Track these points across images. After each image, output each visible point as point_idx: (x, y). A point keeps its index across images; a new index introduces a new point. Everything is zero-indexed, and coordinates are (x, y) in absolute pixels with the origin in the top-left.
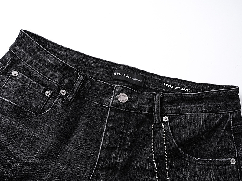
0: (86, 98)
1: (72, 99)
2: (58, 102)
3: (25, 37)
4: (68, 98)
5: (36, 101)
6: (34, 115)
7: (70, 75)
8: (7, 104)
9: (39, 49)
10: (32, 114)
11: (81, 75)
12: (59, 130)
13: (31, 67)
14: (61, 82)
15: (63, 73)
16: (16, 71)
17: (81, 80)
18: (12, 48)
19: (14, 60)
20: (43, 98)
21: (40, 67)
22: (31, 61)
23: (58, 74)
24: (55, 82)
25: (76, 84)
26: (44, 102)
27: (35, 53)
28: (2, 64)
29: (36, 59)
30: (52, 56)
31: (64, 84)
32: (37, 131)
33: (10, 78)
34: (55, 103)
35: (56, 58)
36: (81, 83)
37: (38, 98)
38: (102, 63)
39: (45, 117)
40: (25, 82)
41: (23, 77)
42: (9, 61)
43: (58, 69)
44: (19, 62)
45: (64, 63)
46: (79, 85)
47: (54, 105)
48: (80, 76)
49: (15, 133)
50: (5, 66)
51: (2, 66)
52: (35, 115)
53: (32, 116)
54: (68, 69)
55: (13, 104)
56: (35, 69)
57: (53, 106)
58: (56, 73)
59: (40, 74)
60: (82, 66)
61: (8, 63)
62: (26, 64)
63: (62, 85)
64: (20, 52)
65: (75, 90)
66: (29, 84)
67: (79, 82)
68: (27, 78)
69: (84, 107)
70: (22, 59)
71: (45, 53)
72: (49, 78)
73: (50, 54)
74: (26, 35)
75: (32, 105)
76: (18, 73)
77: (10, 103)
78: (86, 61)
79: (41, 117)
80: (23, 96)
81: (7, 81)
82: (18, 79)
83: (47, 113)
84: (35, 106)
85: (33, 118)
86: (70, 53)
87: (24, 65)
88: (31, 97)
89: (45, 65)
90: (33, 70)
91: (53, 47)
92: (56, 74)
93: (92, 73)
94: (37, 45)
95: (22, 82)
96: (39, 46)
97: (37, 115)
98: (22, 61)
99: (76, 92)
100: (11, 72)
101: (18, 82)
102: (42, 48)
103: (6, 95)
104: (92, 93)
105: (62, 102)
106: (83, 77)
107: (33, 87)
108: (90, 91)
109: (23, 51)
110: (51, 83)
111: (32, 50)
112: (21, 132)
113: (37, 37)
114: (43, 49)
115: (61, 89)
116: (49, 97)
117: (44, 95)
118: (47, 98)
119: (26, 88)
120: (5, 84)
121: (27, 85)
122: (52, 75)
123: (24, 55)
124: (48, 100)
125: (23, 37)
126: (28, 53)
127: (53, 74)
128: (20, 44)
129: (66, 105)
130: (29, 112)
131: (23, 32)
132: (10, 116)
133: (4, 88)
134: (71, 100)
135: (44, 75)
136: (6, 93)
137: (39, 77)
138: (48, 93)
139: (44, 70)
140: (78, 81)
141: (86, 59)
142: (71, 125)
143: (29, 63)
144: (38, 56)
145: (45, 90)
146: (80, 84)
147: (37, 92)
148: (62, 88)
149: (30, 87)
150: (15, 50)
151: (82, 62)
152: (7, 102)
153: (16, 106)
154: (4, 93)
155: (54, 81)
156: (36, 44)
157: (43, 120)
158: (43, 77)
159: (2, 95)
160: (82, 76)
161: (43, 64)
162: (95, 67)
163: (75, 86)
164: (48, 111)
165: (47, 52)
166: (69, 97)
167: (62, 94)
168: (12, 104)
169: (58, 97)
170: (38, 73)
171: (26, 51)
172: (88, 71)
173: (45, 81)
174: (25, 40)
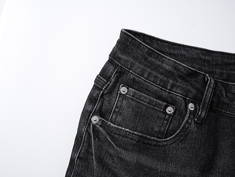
0: (221, 110)
1: (205, 114)
2: (190, 121)
3: (130, 40)
4: (201, 114)
5: (156, 122)
6: (159, 142)
7: (197, 82)
8: (127, 134)
9: (150, 53)
10: (157, 141)
11: (210, 79)
12: (199, 159)
13: (144, 79)
14: (186, 93)
15: (187, 81)
16: (124, 86)
17: (212, 87)
18: (113, 56)
19: (120, 72)
20: (165, 117)
21: (156, 77)
22: (143, 71)
23: (180, 83)
24: (179, 95)
25: (206, 93)
26: (168, 122)
27: (146, 59)
28: (105, 80)
29: (149, 67)
30: (168, 59)
31: (191, 95)
32: (169, 163)
33: (119, 97)
34: (186, 124)
35: (175, 62)
36: (212, 91)
37: (159, 118)
38: (231, 58)
39: (174, 142)
40: (138, 99)
41: (135, 93)
42: (114, 75)
43: (180, 76)
44: (127, 74)
45: (187, 67)
46: (211, 95)
47: (184, 125)
48: (210, 81)
49: (145, 171)
50: (110, 82)
51: (106, 83)
52: (161, 141)
53: (158, 144)
54: (193, 74)
55: (135, 134)
56: (150, 81)
57: (183, 128)
58: (177, 81)
59: (157, 87)
60: (205, 66)
61: (113, 78)
62: (137, 76)
63: (189, 97)
64: (127, 61)
65: (207, 101)
66: (144, 101)
67: (210, 90)
68: (140, 93)
69: (221, 123)
70: (130, 70)
71: (158, 57)
72: (170, 90)
73: (165, 57)
74: (131, 36)
75: (153, 128)
76: (128, 89)
77: (130, 133)
78: (210, 59)
79: (169, 143)
80: (140, 119)
81: (117, 102)
82: (129, 98)
83: (176, 136)
84: (157, 129)
85: (159, 146)
86: (185, 50)
87: (134, 78)
88: (149, 118)
89: (162, 74)
90: (147, 82)
91: (162, 45)
92: (178, 84)
93: (221, 74)
94: (148, 48)
95: (135, 101)
96: (150, 49)
97: (162, 142)
98: (131, 73)
99: (208, 104)
100: (119, 89)
101: (130, 101)
102: (154, 51)
103: (120, 122)
104: (229, 102)
105: (194, 120)
106: (213, 83)
107: (150, 104)
108: (226, 100)
109: (131, 59)
110: (174, 96)
111: (142, 56)
112: (151, 169)
113: (141, 36)
114: (156, 52)
115: (189, 103)
116: (172, 114)
117: (166, 113)
118: (170, 117)
119: (141, 107)
120: (116, 107)
121: (142, 104)
122: (173, 86)
123: (133, 65)
124: (171, 119)
125: (126, 40)
126: (137, 60)
127: (174, 84)
128: (124, 50)
129: (200, 124)
130: (153, 140)
131: (126, 34)
132: (134, 150)
133: (115, 112)
134: (205, 116)
135: (162, 87)
136: (119, 119)
137: (157, 90)
138: (170, 110)
139: (161, 80)
140: (208, 88)
141: (209, 55)
142: (211, 149)
143: (140, 73)
144: (150, 62)
145: (166, 107)
146: (212, 93)
147: (155, 110)
148: (189, 101)
149: (145, 105)
150: (119, 59)
151: (204, 61)
152: (125, 131)
153: (138, 135)
154: (116, 119)
155: (177, 93)
156: (146, 47)
157: (173, 147)
158: (162, 89)
159: (115, 122)
160: (213, 81)
161: (159, 72)
162: (223, 65)
163: (206, 96)
164: (177, 135)
165: (161, 56)
166: (201, 112)
167: (191, 109)
168: (133, 134)
169: (188, 115)
170: (155, 86)
171: (134, 58)
172: (216, 72)
173: (165, 94)
174: (130, 43)
